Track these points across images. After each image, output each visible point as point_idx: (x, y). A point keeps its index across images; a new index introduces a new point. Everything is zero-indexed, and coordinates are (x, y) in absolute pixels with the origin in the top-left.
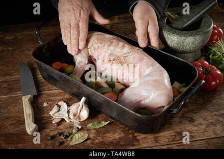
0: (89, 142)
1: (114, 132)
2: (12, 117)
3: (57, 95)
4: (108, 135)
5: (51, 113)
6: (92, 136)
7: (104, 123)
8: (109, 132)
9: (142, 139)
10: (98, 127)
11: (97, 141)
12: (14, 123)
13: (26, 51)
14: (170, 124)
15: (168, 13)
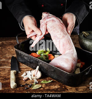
0: (42, 89)
1: (55, 85)
2: (2, 76)
3: (25, 69)
4: (52, 86)
5: (22, 76)
6: (43, 86)
7: (50, 81)
8: (52, 85)
9: (69, 89)
10: (46, 83)
11: (46, 88)
12: (3, 79)
13: (8, 49)
14: (84, 83)
15: (84, 32)
